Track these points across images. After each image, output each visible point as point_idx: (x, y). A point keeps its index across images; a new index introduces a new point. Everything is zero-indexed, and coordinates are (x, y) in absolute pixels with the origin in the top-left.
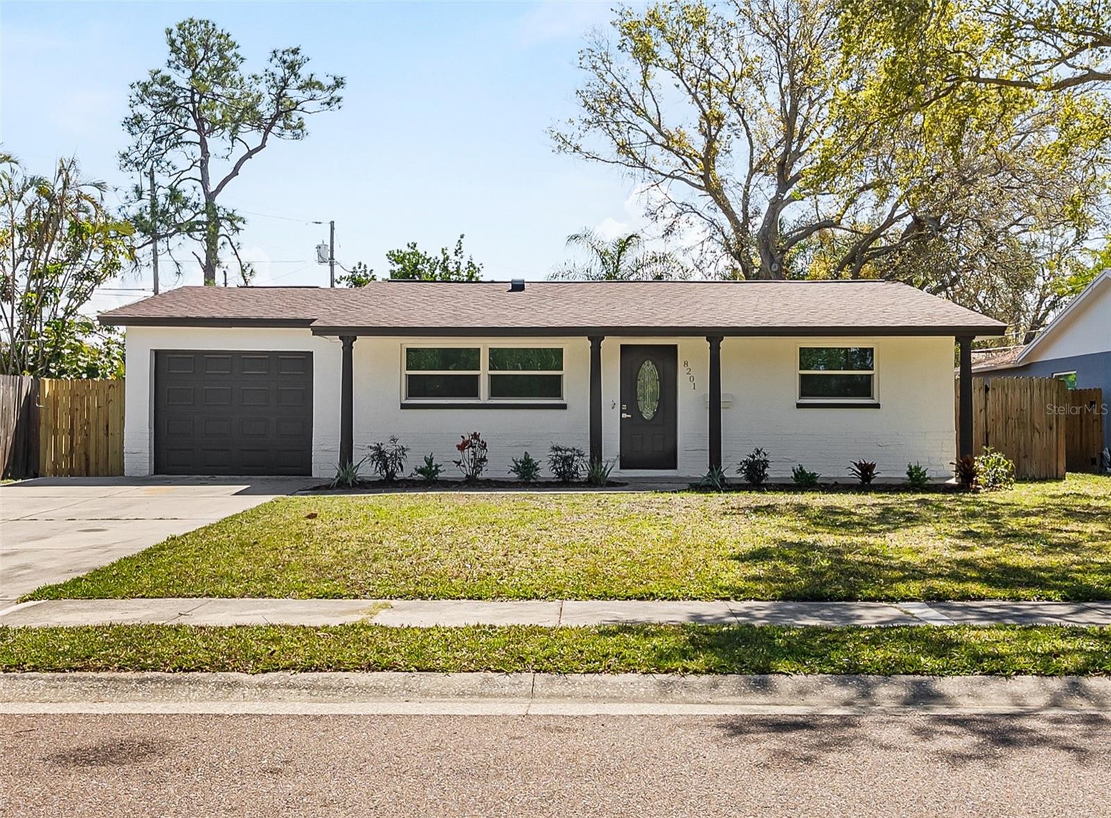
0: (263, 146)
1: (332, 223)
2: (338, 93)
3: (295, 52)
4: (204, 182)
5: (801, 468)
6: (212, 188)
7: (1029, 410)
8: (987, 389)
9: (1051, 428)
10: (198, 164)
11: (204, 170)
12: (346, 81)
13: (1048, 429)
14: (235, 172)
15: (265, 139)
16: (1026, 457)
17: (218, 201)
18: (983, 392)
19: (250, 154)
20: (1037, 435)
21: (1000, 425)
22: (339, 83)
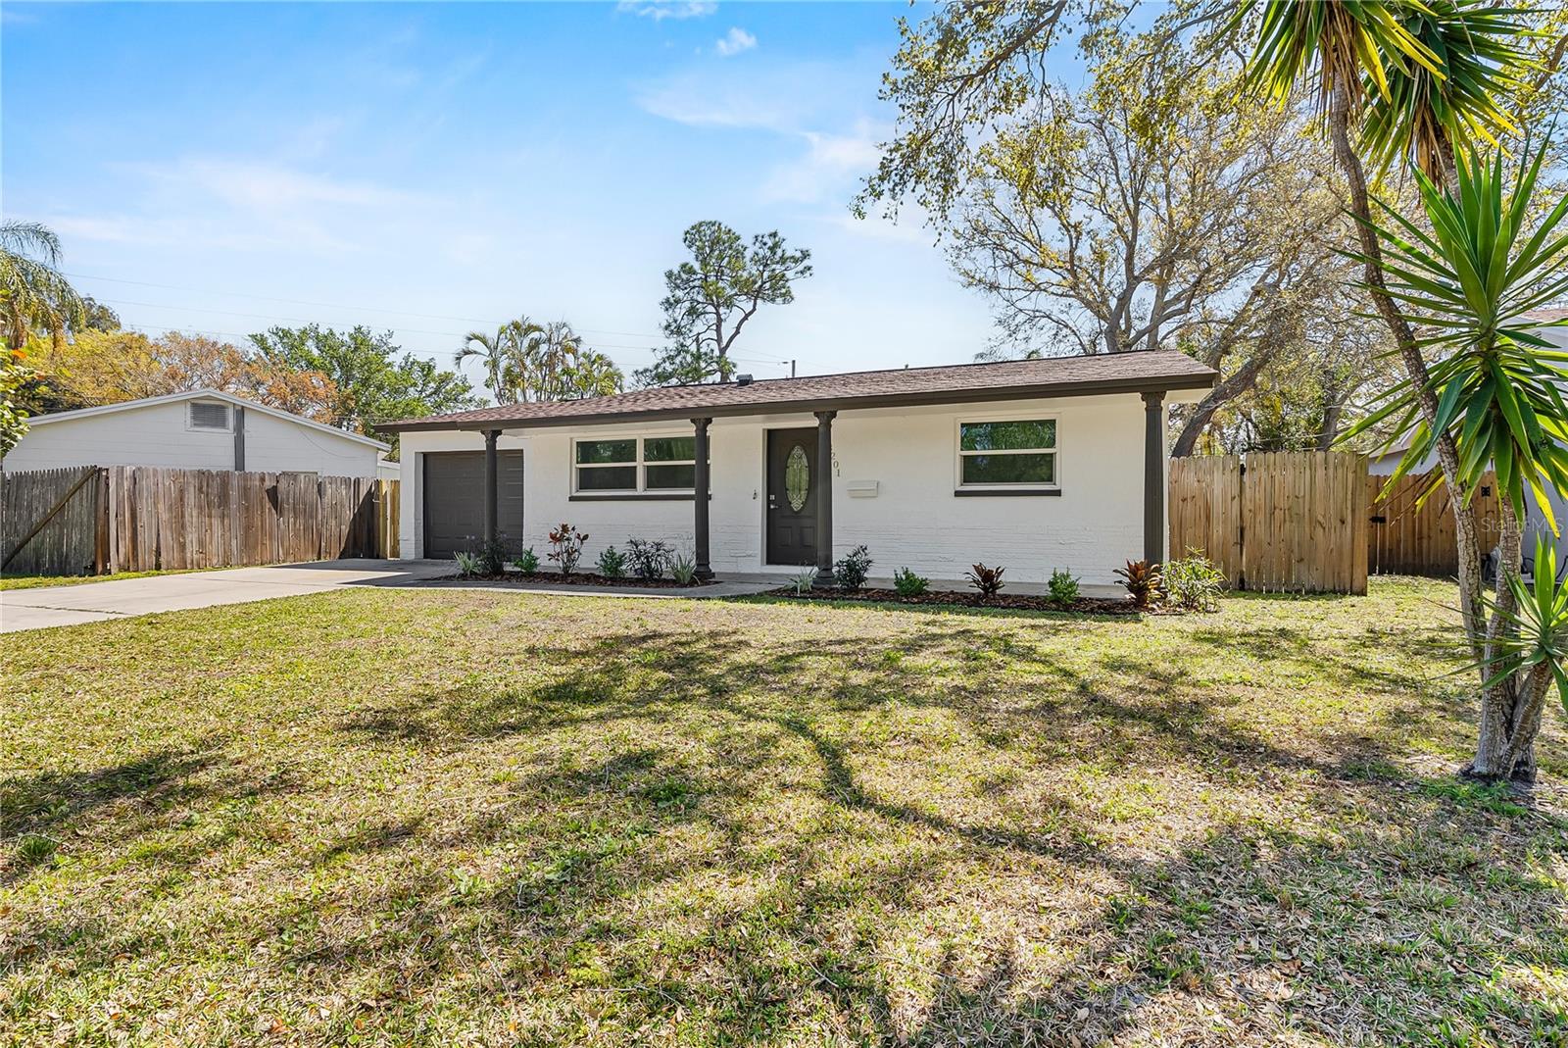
0: (754, 309)
1: (794, 362)
2: (806, 263)
3: (774, 235)
4: (719, 340)
5: (906, 573)
6: (724, 343)
7: (1307, 497)
8: (1243, 470)
9: (1343, 522)
10: (714, 327)
11: (718, 331)
12: (811, 252)
13: (1339, 524)
14: (737, 332)
15: (755, 304)
16: (1301, 560)
17: (728, 353)
18: (1237, 473)
19: (746, 318)
20: (1320, 530)
21: (1260, 517)
22: (805, 255)
